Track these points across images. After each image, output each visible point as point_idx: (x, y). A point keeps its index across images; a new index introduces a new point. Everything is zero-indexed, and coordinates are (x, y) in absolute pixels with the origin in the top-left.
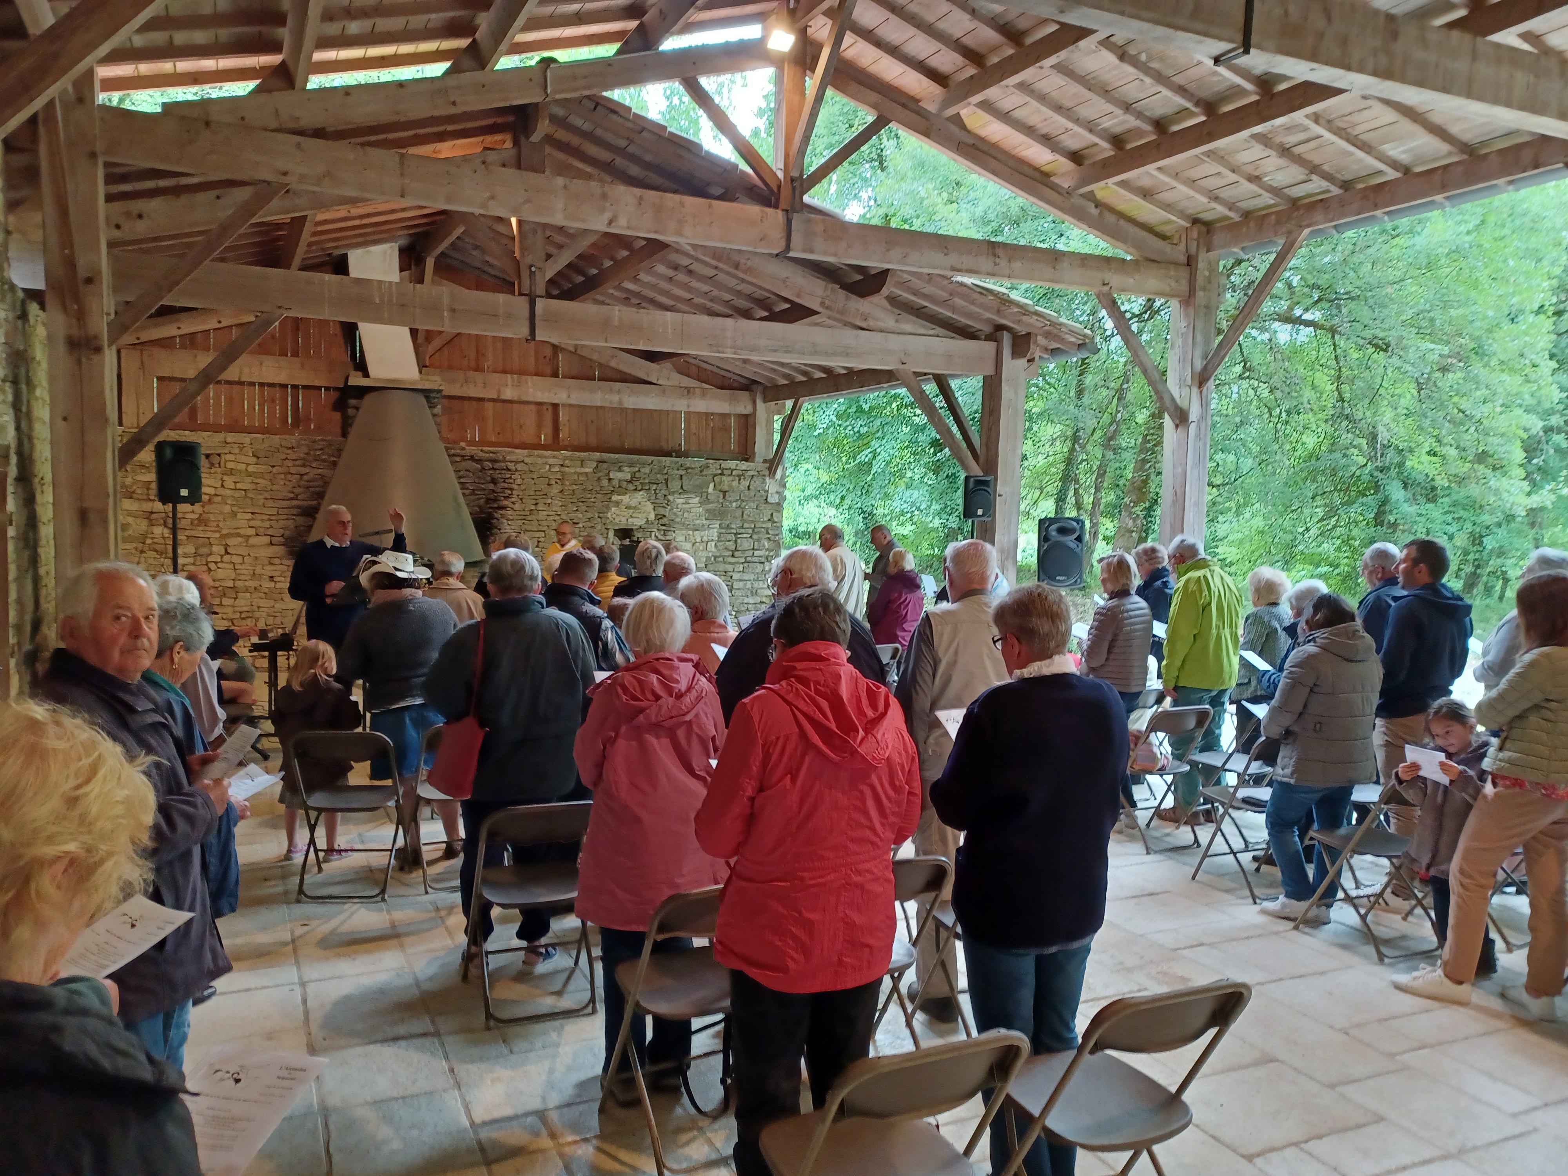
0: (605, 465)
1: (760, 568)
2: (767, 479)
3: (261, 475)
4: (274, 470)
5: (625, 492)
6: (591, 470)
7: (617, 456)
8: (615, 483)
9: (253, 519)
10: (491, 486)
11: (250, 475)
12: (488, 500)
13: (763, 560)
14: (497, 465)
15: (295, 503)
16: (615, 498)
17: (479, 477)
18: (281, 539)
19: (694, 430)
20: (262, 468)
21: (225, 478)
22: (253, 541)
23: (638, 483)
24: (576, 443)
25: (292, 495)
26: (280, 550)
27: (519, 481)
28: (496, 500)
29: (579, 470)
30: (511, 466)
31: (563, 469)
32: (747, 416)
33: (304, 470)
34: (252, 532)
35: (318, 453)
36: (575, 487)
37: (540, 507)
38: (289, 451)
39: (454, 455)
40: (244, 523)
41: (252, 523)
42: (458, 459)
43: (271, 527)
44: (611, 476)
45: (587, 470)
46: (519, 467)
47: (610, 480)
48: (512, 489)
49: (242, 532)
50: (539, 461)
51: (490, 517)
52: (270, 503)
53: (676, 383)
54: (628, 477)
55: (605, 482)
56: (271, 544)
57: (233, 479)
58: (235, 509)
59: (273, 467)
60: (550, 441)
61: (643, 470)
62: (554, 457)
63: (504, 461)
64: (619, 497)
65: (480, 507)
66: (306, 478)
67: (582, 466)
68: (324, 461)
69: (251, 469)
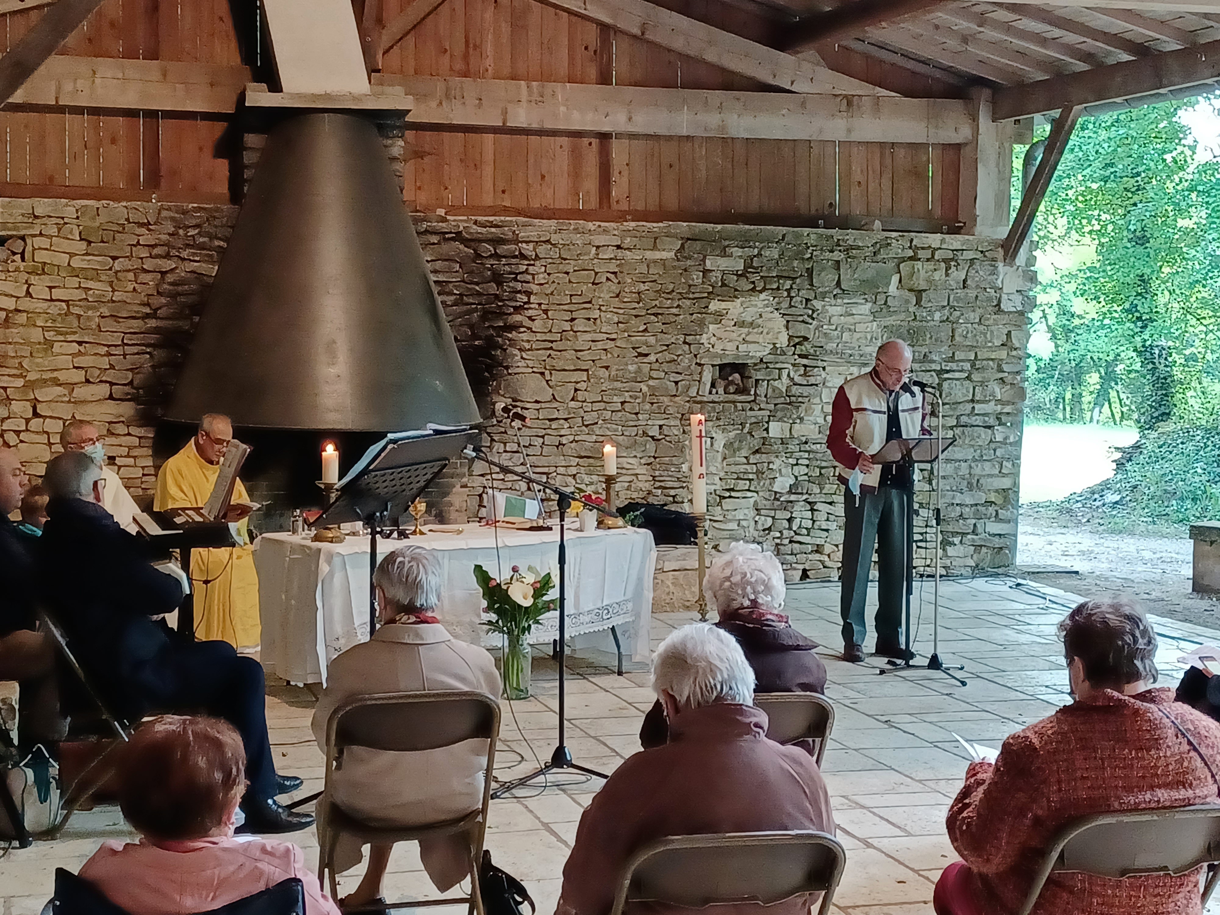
0: (698, 245)
1: (985, 435)
2: (1000, 265)
3: (95, 275)
4: (117, 266)
5: (734, 294)
6: (672, 254)
7: (719, 227)
8: (714, 278)
9: (80, 353)
10: (493, 288)
11: (75, 273)
12: (486, 315)
13: (992, 421)
14: (502, 249)
15: (152, 323)
16: (715, 305)
17: (471, 273)
18: (127, 389)
19: (857, 175)
20: (95, 262)
21: (33, 279)
22: (80, 392)
23: (756, 278)
24: (640, 206)
25: (148, 310)
26: (128, 409)
27: (541, 278)
28: (501, 314)
29: (650, 255)
30: (528, 249)
31: (620, 253)
32: (958, 147)
33: (169, 264)
34: (79, 376)
35: (192, 232)
36: (642, 287)
37: (580, 325)
38: (143, 230)
39: (426, 232)
40: (65, 361)
41: (79, 361)
42: (434, 239)
43: (112, 367)
44: (709, 264)
45: (664, 255)
46: (542, 250)
47: (706, 272)
48: (529, 294)
49: (62, 376)
50: (578, 239)
51: (491, 344)
52: (109, 325)
53: (827, 88)
54: (740, 266)
55: (697, 277)
56: (111, 397)
57: (47, 280)
58: (49, 335)
59: (114, 258)
60: (593, 203)
61: (766, 253)
62: (605, 231)
63: (517, 241)
64: (724, 305)
65: (471, 327)
66: (170, 278)
67: (655, 248)
68: (202, 247)
69: (76, 263)
